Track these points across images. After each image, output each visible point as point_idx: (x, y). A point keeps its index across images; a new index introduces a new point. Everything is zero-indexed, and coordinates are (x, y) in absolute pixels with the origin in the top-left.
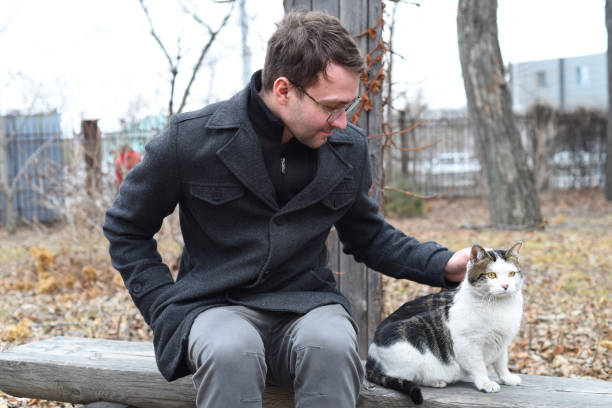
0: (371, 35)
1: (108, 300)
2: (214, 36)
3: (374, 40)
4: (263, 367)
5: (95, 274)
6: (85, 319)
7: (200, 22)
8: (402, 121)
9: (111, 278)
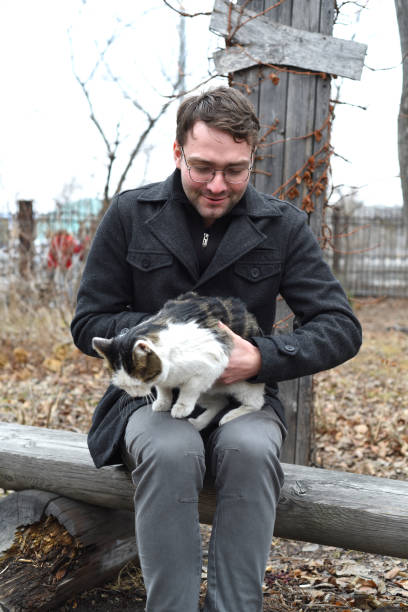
0: (317, 138)
1: (38, 383)
2: (152, 123)
3: (319, 142)
4: (202, 467)
5: (25, 356)
6: (14, 402)
7: (140, 108)
8: (336, 218)
9: (41, 361)
